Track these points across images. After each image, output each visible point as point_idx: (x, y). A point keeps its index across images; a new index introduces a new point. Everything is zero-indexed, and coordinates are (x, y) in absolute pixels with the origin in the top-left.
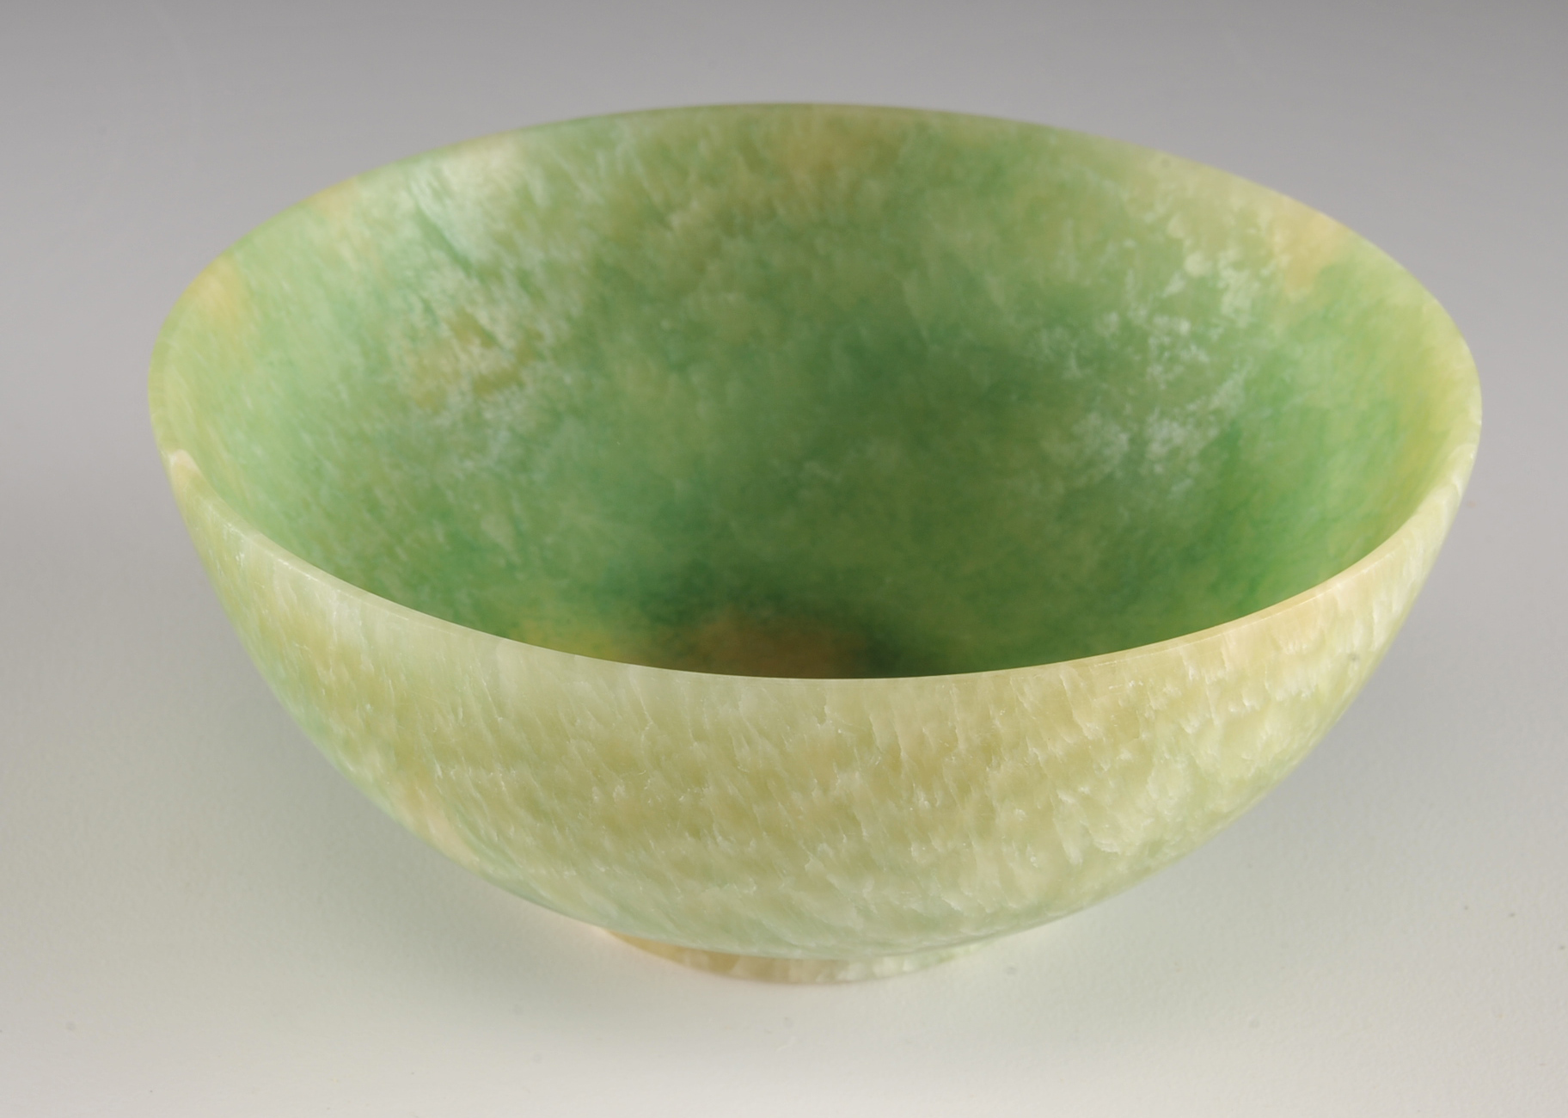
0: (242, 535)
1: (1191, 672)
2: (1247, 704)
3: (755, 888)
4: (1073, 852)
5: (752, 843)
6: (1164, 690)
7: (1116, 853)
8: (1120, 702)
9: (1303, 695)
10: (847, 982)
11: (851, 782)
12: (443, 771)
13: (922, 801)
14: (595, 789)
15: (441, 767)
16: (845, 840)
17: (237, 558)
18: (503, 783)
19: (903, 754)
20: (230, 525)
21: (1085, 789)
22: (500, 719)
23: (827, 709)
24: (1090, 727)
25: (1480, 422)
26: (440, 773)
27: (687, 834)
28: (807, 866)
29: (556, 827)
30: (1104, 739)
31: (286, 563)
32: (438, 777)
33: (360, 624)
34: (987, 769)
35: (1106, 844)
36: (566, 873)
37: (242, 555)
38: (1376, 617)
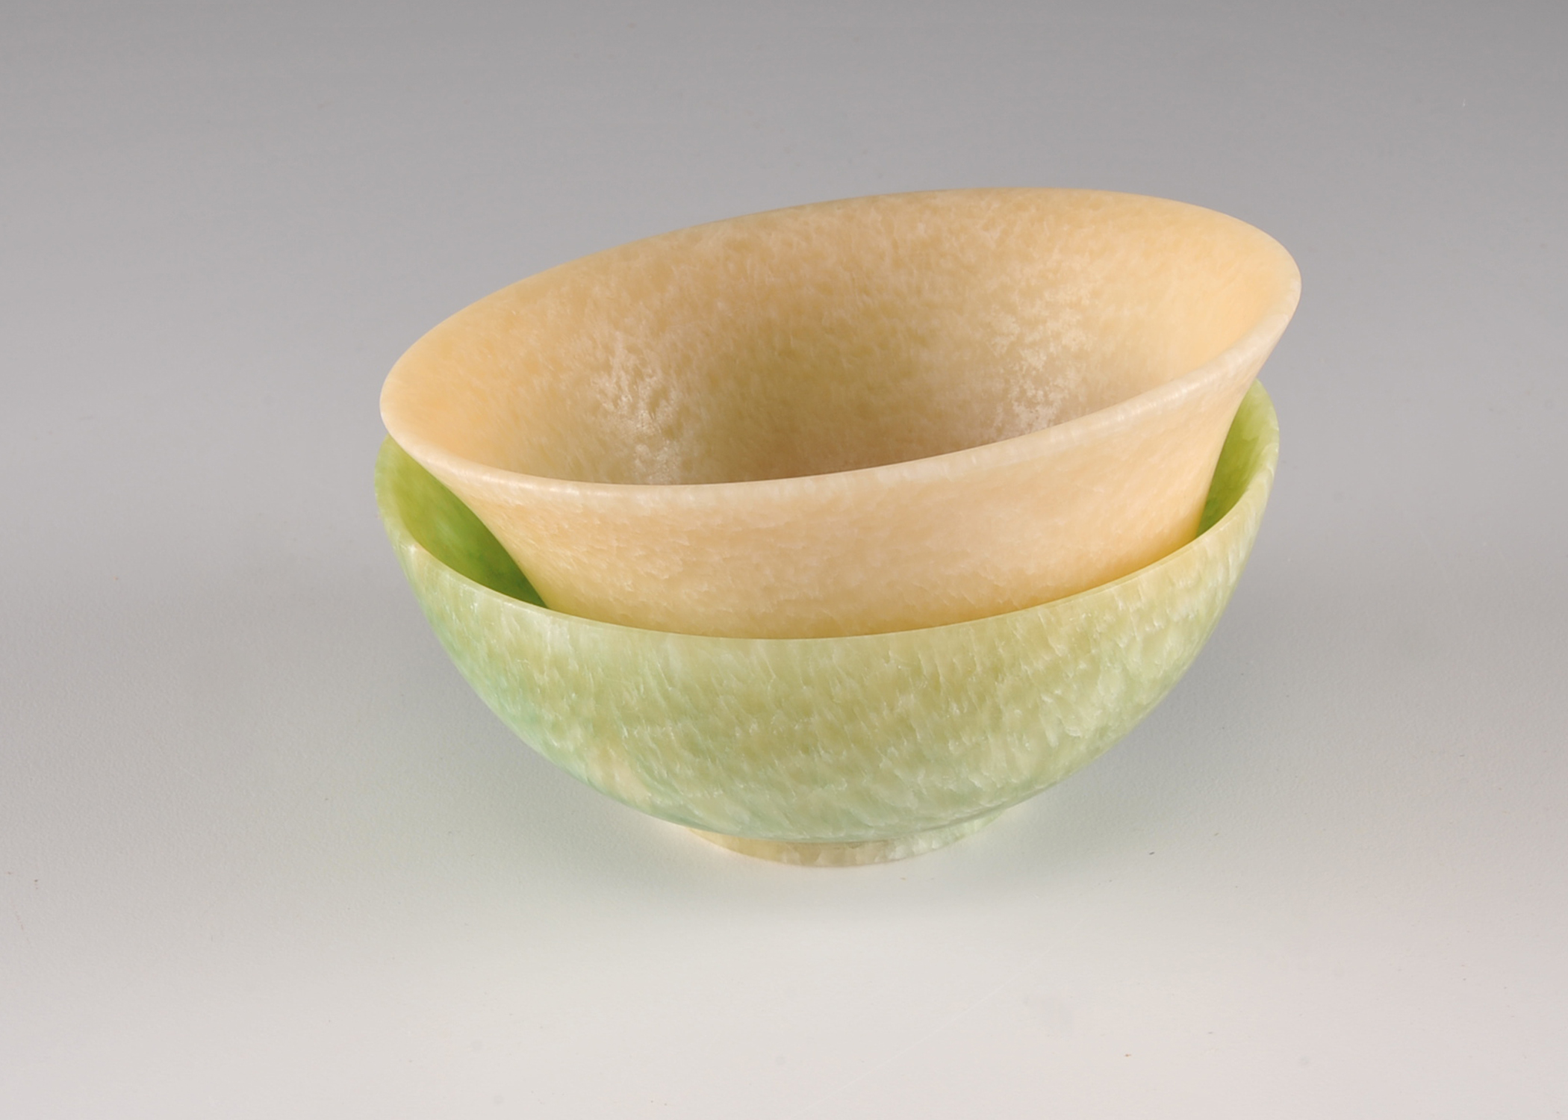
0: (475, 591)
1: (1120, 604)
2: (1156, 624)
3: (846, 785)
4: (1052, 738)
5: (844, 753)
6: (1105, 618)
7: (1079, 737)
8: (1078, 630)
9: (1190, 617)
10: (893, 860)
11: (909, 702)
12: (629, 733)
13: (955, 709)
14: (737, 728)
15: (627, 730)
16: (906, 743)
17: (472, 607)
18: (672, 734)
19: (941, 678)
20: (465, 585)
21: (1058, 692)
22: (670, 689)
23: (890, 653)
24: (1060, 648)
25: (1278, 429)
26: (626, 734)
27: (800, 752)
28: (881, 765)
29: (709, 760)
30: (1069, 656)
31: (510, 605)
32: (625, 737)
33: (568, 637)
34: (996, 683)
35: (1074, 731)
36: (716, 793)
37: (476, 605)
38: (1230, 560)
